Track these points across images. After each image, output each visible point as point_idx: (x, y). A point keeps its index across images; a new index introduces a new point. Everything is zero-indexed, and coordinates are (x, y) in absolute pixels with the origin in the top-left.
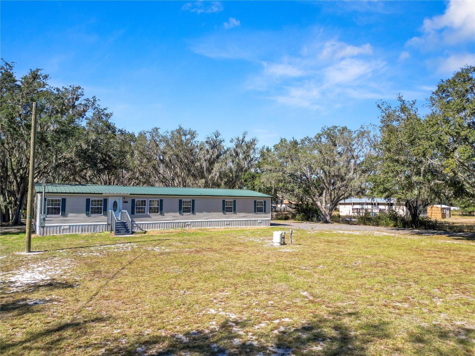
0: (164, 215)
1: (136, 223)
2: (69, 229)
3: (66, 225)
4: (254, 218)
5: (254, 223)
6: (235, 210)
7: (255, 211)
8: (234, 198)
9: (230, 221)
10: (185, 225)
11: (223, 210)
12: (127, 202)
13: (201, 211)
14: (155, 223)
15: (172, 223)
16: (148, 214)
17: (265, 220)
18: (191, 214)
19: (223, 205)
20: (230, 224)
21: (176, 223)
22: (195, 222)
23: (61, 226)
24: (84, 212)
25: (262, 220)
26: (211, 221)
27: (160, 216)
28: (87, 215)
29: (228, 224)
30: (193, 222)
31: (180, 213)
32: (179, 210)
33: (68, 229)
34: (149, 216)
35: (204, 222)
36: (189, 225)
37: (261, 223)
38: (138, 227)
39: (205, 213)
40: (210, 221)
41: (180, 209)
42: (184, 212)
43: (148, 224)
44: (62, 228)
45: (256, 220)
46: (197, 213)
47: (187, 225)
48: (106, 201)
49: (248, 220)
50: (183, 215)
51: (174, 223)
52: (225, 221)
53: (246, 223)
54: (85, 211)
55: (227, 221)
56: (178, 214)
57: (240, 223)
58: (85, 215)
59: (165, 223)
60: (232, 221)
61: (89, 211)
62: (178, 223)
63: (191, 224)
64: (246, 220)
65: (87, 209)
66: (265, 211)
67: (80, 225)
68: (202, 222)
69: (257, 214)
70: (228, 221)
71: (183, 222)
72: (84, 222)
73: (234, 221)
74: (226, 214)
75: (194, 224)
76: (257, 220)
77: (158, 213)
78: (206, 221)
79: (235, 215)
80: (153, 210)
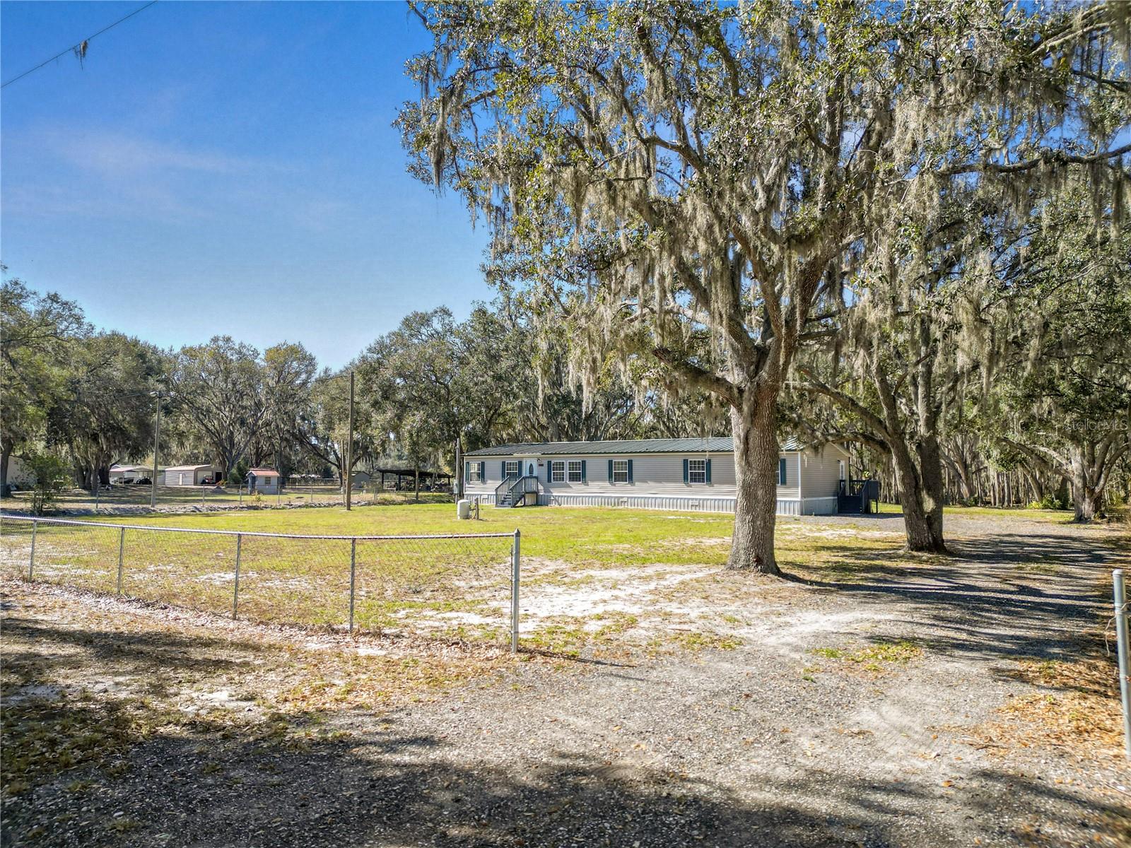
0: (588, 485)
1: (553, 494)
3: (485, 494)
6: (709, 480)
8: (708, 455)
9: (700, 499)
10: (619, 501)
11: (685, 477)
12: (542, 465)
13: (644, 481)
14: (577, 497)
15: (599, 497)
16: (568, 482)
17: (785, 502)
18: (627, 484)
19: (684, 469)
20: (699, 505)
21: (605, 497)
22: (635, 498)
23: (481, 495)
27: (583, 487)
29: (696, 506)
30: (632, 497)
31: (611, 482)
32: (609, 477)
34: (569, 486)
35: (649, 498)
38: (556, 500)
39: (652, 484)
40: (659, 498)
42: (615, 480)
43: (568, 497)
46: (637, 483)
47: (622, 502)
48: (520, 463)
50: (615, 485)
51: (602, 497)
52: (689, 499)
54: (502, 478)
55: (692, 499)
56: (607, 484)
59: (589, 497)
60: (704, 500)
61: (505, 477)
62: (609, 497)
63: (628, 501)
65: (503, 475)
66: (784, 483)
68: (645, 498)
70: (696, 499)
71: (615, 497)
73: (707, 500)
74: (690, 486)
75: (633, 501)
77: (581, 481)
78: (653, 498)
79: (711, 488)
80: (574, 477)
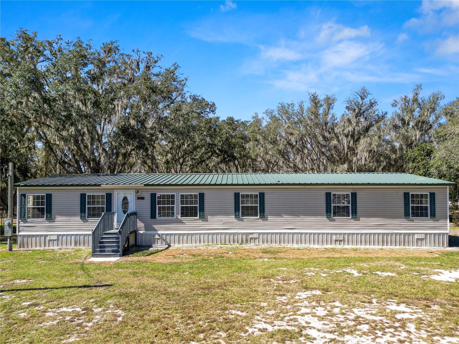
0: (207, 221)
1: (159, 232)
2: (58, 240)
3: (53, 234)
4: (403, 229)
5: (406, 239)
6: (355, 212)
7: (407, 215)
8: (353, 188)
9: (345, 234)
10: (248, 239)
11: (328, 211)
12: (143, 198)
13: (278, 214)
14: (192, 234)
15: (222, 233)
16: (179, 217)
17: (435, 234)
18: (257, 219)
19: (327, 203)
20: (344, 240)
21: (230, 234)
22: (268, 234)
23: (46, 236)
24: (78, 215)
25: (426, 234)
26: (302, 234)
27: (200, 223)
28: (83, 218)
29: (340, 241)
30: (264, 234)
31: (237, 217)
32: (235, 211)
33: (55, 240)
34: (181, 222)
35: (285, 234)
36: (256, 238)
37: (422, 239)
38: (162, 239)
39: (286, 218)
40: (298, 233)
41: (237, 209)
42: (243, 215)
43: (180, 235)
44: (48, 238)
45: (409, 234)
46: (270, 218)
47: (251, 239)
48: (109, 197)
49: (387, 234)
50: (242, 220)
51: (226, 234)
52: (332, 234)
53: (384, 239)
54: (80, 214)
55: (336, 234)
56: (232, 218)
57: (368, 239)
58: (78, 218)
59: (209, 234)
60: (349, 234)
61: (85, 212)
62: (234, 234)
63: (259, 238)
64: (383, 234)
65: (82, 210)
66: (433, 215)
67: (73, 235)
68: (281, 233)
69: (413, 221)
70: (340, 234)
71: (243, 234)
72: (78, 230)
73: (353, 234)
74: (334, 220)
75: (265, 237)
76: (414, 234)
77: (197, 216)
78: (289, 233)
79: (357, 222)
80: (187, 212)
